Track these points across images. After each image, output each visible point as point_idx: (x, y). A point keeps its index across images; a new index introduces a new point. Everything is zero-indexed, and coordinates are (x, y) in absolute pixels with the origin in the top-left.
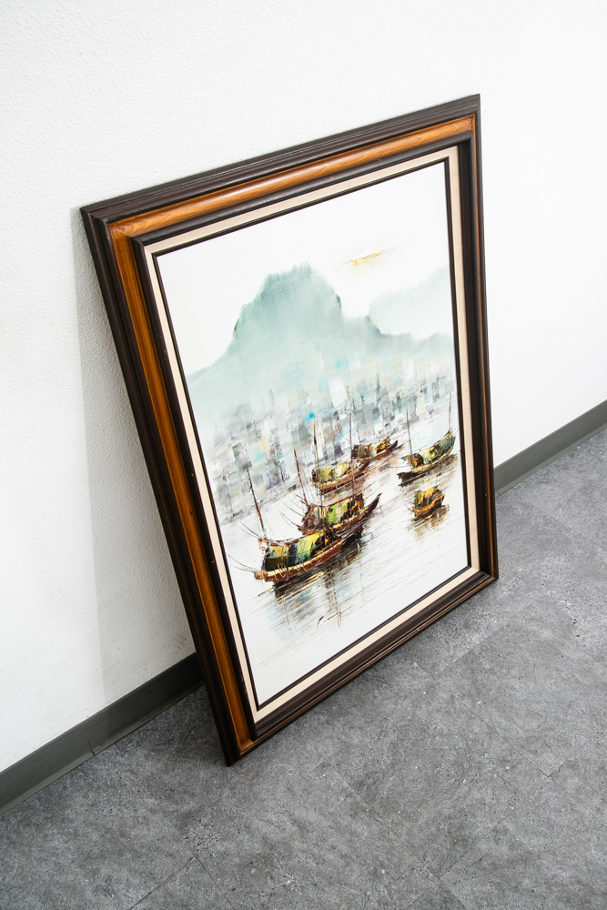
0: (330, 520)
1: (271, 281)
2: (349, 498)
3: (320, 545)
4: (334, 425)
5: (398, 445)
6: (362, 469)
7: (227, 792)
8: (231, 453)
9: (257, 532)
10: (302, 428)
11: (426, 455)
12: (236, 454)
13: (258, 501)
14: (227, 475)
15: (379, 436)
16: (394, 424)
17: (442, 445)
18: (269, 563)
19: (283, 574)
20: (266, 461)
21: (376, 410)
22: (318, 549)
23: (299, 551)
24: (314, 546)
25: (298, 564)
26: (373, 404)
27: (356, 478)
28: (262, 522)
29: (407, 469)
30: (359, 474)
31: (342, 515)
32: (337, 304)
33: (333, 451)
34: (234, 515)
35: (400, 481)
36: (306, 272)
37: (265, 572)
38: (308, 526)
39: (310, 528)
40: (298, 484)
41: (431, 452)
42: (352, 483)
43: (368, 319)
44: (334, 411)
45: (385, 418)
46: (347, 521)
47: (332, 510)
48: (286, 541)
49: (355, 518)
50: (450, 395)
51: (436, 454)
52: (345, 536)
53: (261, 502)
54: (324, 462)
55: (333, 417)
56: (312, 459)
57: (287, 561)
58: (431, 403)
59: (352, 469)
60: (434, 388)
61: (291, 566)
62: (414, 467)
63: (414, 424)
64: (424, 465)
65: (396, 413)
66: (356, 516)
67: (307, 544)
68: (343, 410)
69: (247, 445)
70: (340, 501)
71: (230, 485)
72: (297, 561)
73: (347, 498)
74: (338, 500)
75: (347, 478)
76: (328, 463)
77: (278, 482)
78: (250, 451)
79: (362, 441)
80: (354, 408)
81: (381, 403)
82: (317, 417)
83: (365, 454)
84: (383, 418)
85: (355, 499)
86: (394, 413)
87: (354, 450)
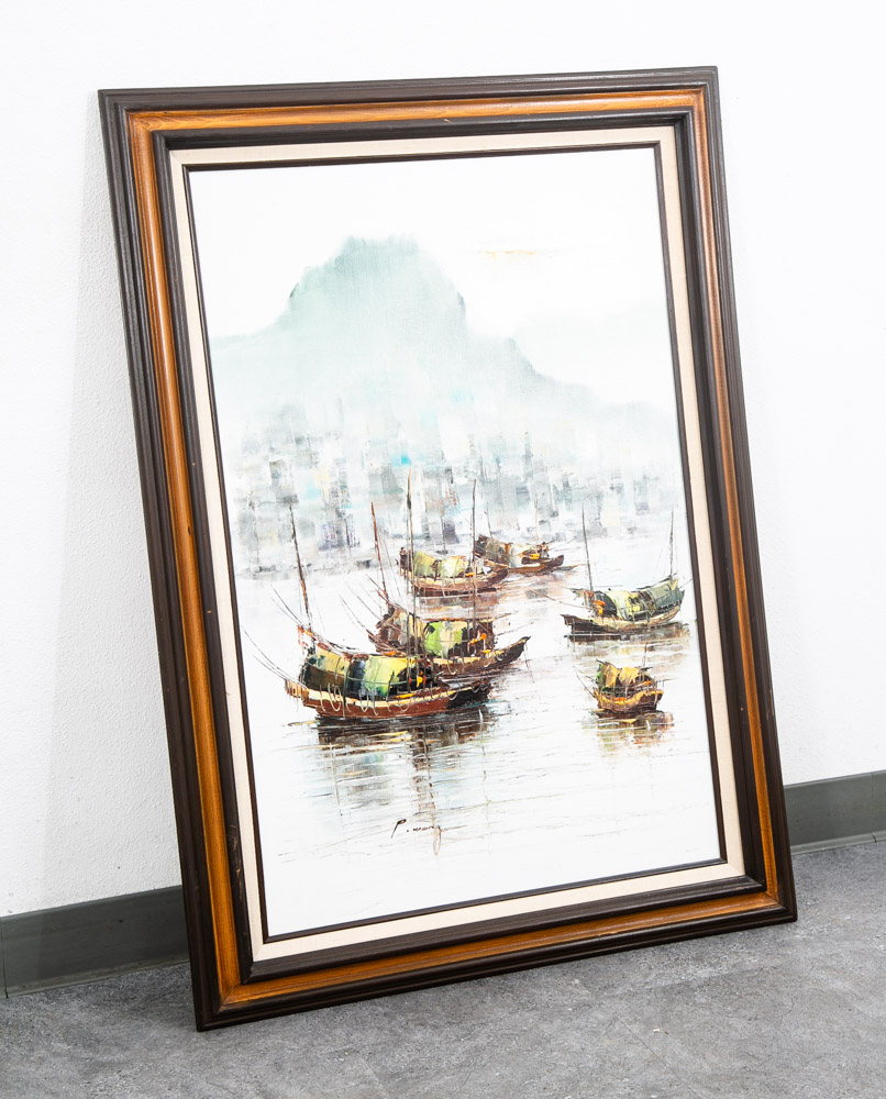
0: (430, 644)
1: (352, 245)
2: (466, 620)
3: (404, 684)
4: (443, 489)
5: (565, 564)
6: (493, 580)
7: (179, 1053)
8: (267, 471)
9: (297, 612)
10: (387, 474)
11: (621, 600)
12: (275, 476)
13: (304, 563)
14: (256, 503)
15: (527, 535)
16: (557, 526)
17: (654, 596)
18: (313, 676)
19: (336, 704)
20: (323, 504)
22: (404, 688)
23: (368, 675)
24: (396, 681)
25: (364, 698)
26: (517, 478)
27: (480, 591)
28: (306, 599)
29: (584, 614)
30: (486, 588)
31: (452, 646)
32: (458, 306)
33: (440, 530)
34: (261, 570)
35: (568, 630)
36: (410, 250)
37: (304, 688)
38: (387, 638)
39: (390, 643)
40: (375, 561)
41: (633, 601)
42: (474, 597)
43: (512, 343)
44: (445, 466)
45: (540, 510)
46: (460, 660)
47: (432, 630)
48: (346, 650)
49: (475, 661)
50: (670, 512)
51: (643, 608)
52: (456, 686)
53: (308, 566)
54: (423, 542)
55: (443, 475)
56: (402, 529)
57: (346, 686)
58: (631, 512)
59: (474, 573)
60: (637, 491)
61: (351, 696)
62: (597, 613)
63: (596, 540)
64: (617, 618)
65: (562, 508)
66: (479, 658)
67: (384, 670)
68: (462, 469)
69: (293, 468)
70: (449, 620)
71: (260, 518)
72: (362, 693)
73: (462, 620)
74: (445, 617)
75: (463, 584)
76: (429, 548)
77: (340, 545)
78: (297, 479)
79: (494, 533)
80: (482, 473)
81: (533, 482)
82: (415, 466)
83: (500, 556)
84: (536, 507)
85: (478, 627)
86: (556, 507)
87: (478, 542)
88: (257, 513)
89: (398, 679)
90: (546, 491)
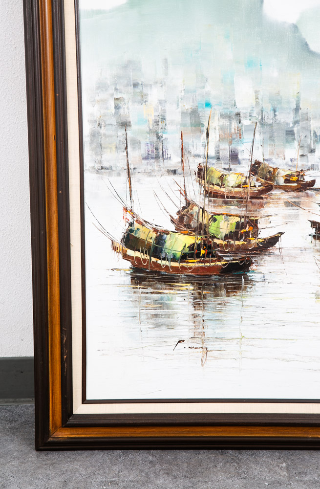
0: (212, 229)
2: (240, 216)
3: (192, 253)
4: (233, 126)
5: (315, 186)
6: (262, 192)
7: (16, 463)
8: (112, 104)
9: (124, 199)
10: (194, 113)
12: (117, 107)
13: (131, 167)
14: (103, 124)
15: (290, 163)
16: (313, 159)
18: (130, 240)
19: (145, 260)
20: (148, 129)
21: (290, 133)
22: (191, 256)
23: (168, 244)
24: (187, 250)
25: (164, 259)
26: (288, 124)
27: (252, 198)
28: (131, 191)
30: (256, 196)
31: (228, 232)
33: (227, 154)
34: (102, 168)
35: (313, 231)
37: (125, 248)
38: (183, 221)
39: (185, 226)
40: (180, 170)
42: (247, 201)
43: (295, 28)
44: (236, 111)
45: (301, 147)
46: (232, 242)
47: (215, 220)
48: (154, 226)
49: (243, 244)
52: (228, 259)
53: (134, 169)
54: (214, 161)
55: (234, 117)
56: (201, 151)
57: (152, 249)
59: (248, 186)
61: (155, 257)
66: (246, 243)
67: (179, 243)
68: (248, 114)
69: (130, 103)
70: (227, 215)
71: (105, 135)
72: (163, 255)
73: (236, 216)
74: (225, 212)
75: (240, 192)
76: (220, 165)
77: (157, 157)
78: (132, 111)
79: (266, 160)
80: (262, 118)
81: (299, 128)
82: (215, 109)
83: (269, 176)
84: (299, 145)
85: (248, 222)
86: (314, 146)
87: (254, 165)
88: (103, 131)
89: (188, 249)
90: (308, 135)
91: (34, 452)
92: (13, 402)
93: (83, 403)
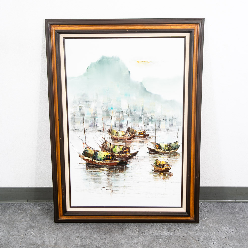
0: (114, 150)
1: (103, 57)
2: (123, 146)
3: (107, 158)
4: (121, 116)
5: (149, 136)
6: (131, 138)
8: (78, 108)
9: (83, 140)
10: (107, 111)
11: (163, 146)
12: (80, 109)
13: (85, 129)
14: (75, 115)
15: (141, 128)
16: (148, 127)
17: (172, 146)
18: (86, 154)
19: (90, 161)
20: (91, 117)
21: (140, 118)
22: (107, 159)
23: (98, 155)
24: (105, 157)
25: (97, 160)
26: (139, 115)
28: (85, 137)
29: (153, 148)
30: (129, 139)
31: (119, 151)
32: (128, 74)
33: (119, 125)
34: (75, 129)
35: (149, 151)
36: (118, 59)
37: (83, 156)
38: (104, 147)
39: (104, 149)
40: (102, 130)
41: (166, 146)
42: (126, 141)
43: (141, 83)
44: (122, 111)
45: (144, 123)
46: (121, 154)
47: (115, 147)
48: (94, 149)
49: (125, 155)
50: (178, 127)
51: (168, 148)
52: (119, 160)
53: (86, 130)
54: (114, 127)
55: (121, 113)
56: (110, 124)
57: (93, 157)
58: (168, 126)
59: (126, 136)
60: (170, 121)
61: (94, 159)
62: (156, 148)
63: (158, 131)
64: (161, 150)
65: (150, 123)
67: (102, 155)
68: (126, 112)
69: (85, 108)
70: (119, 145)
71: (76, 118)
72: (97, 159)
73: (122, 146)
75: (123, 138)
76: (116, 129)
77: (94, 126)
78: (85, 110)
79: (132, 127)
80: (131, 113)
81: (143, 116)
82: (114, 110)
83: (133, 133)
84: (143, 122)
85: (126, 148)
86: (149, 123)
87: (128, 129)
88: (75, 117)
89: (106, 157)
90: (147, 119)
91: (54, 223)
92: (49, 201)
93: (70, 208)
